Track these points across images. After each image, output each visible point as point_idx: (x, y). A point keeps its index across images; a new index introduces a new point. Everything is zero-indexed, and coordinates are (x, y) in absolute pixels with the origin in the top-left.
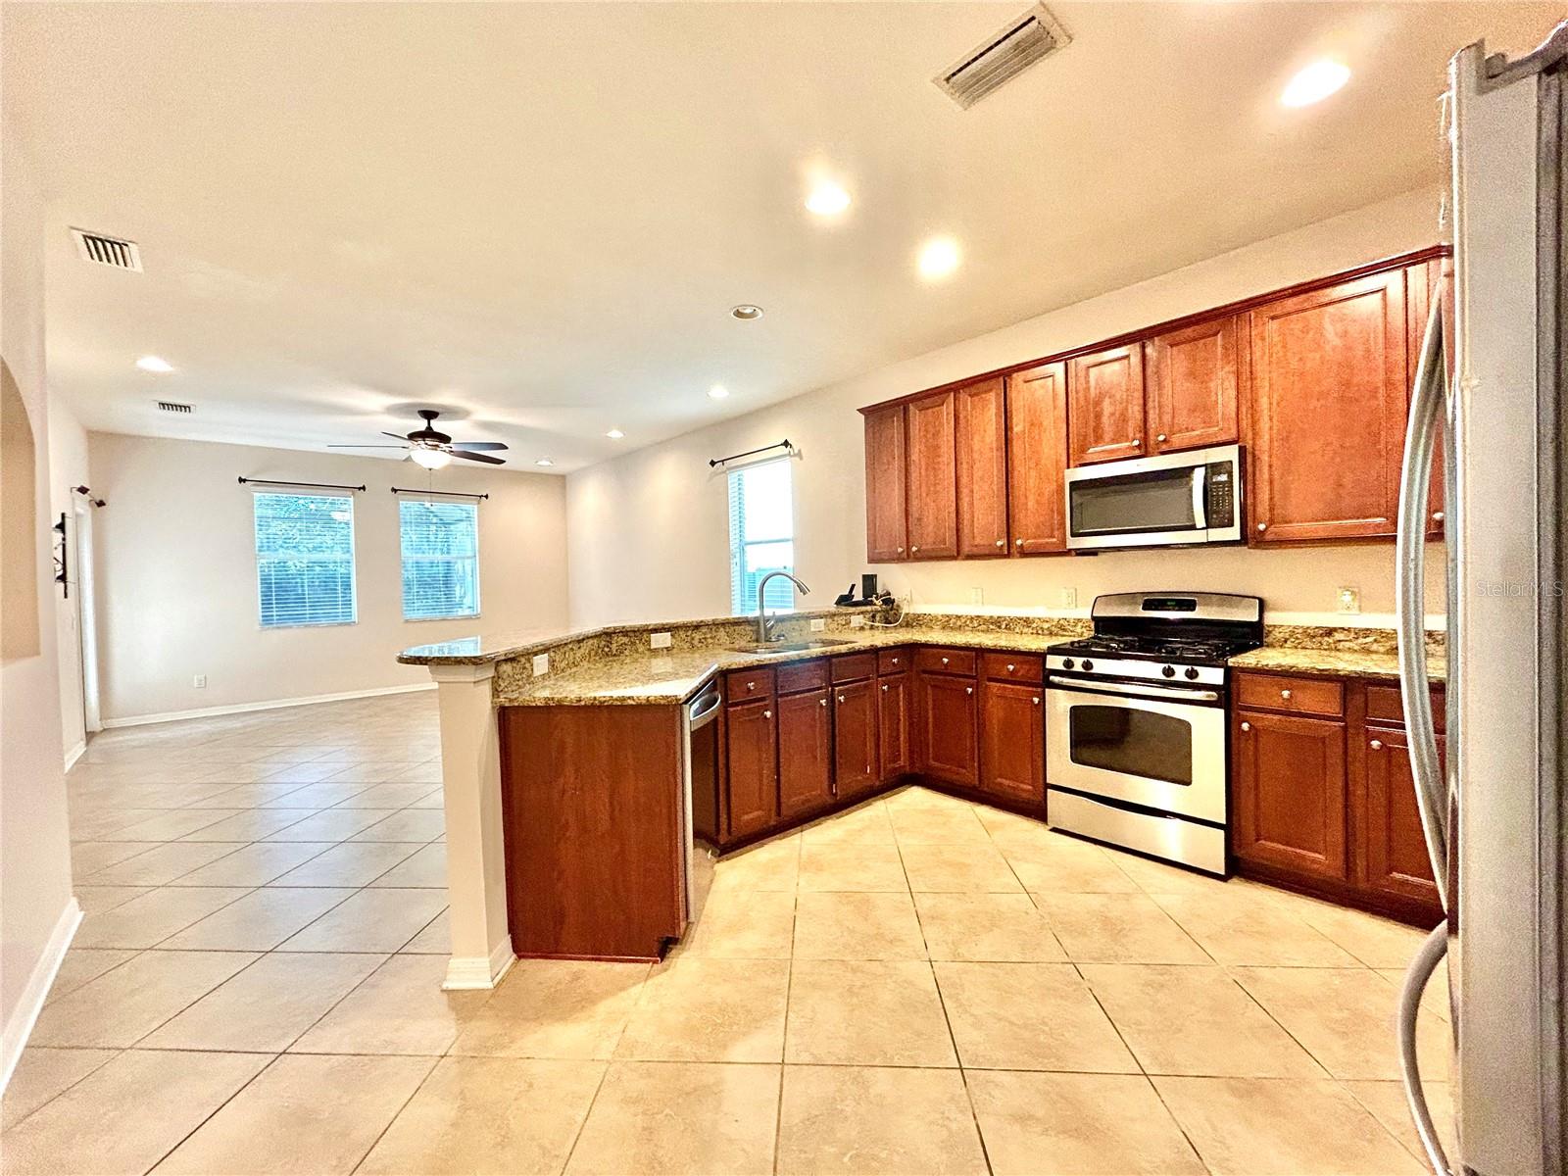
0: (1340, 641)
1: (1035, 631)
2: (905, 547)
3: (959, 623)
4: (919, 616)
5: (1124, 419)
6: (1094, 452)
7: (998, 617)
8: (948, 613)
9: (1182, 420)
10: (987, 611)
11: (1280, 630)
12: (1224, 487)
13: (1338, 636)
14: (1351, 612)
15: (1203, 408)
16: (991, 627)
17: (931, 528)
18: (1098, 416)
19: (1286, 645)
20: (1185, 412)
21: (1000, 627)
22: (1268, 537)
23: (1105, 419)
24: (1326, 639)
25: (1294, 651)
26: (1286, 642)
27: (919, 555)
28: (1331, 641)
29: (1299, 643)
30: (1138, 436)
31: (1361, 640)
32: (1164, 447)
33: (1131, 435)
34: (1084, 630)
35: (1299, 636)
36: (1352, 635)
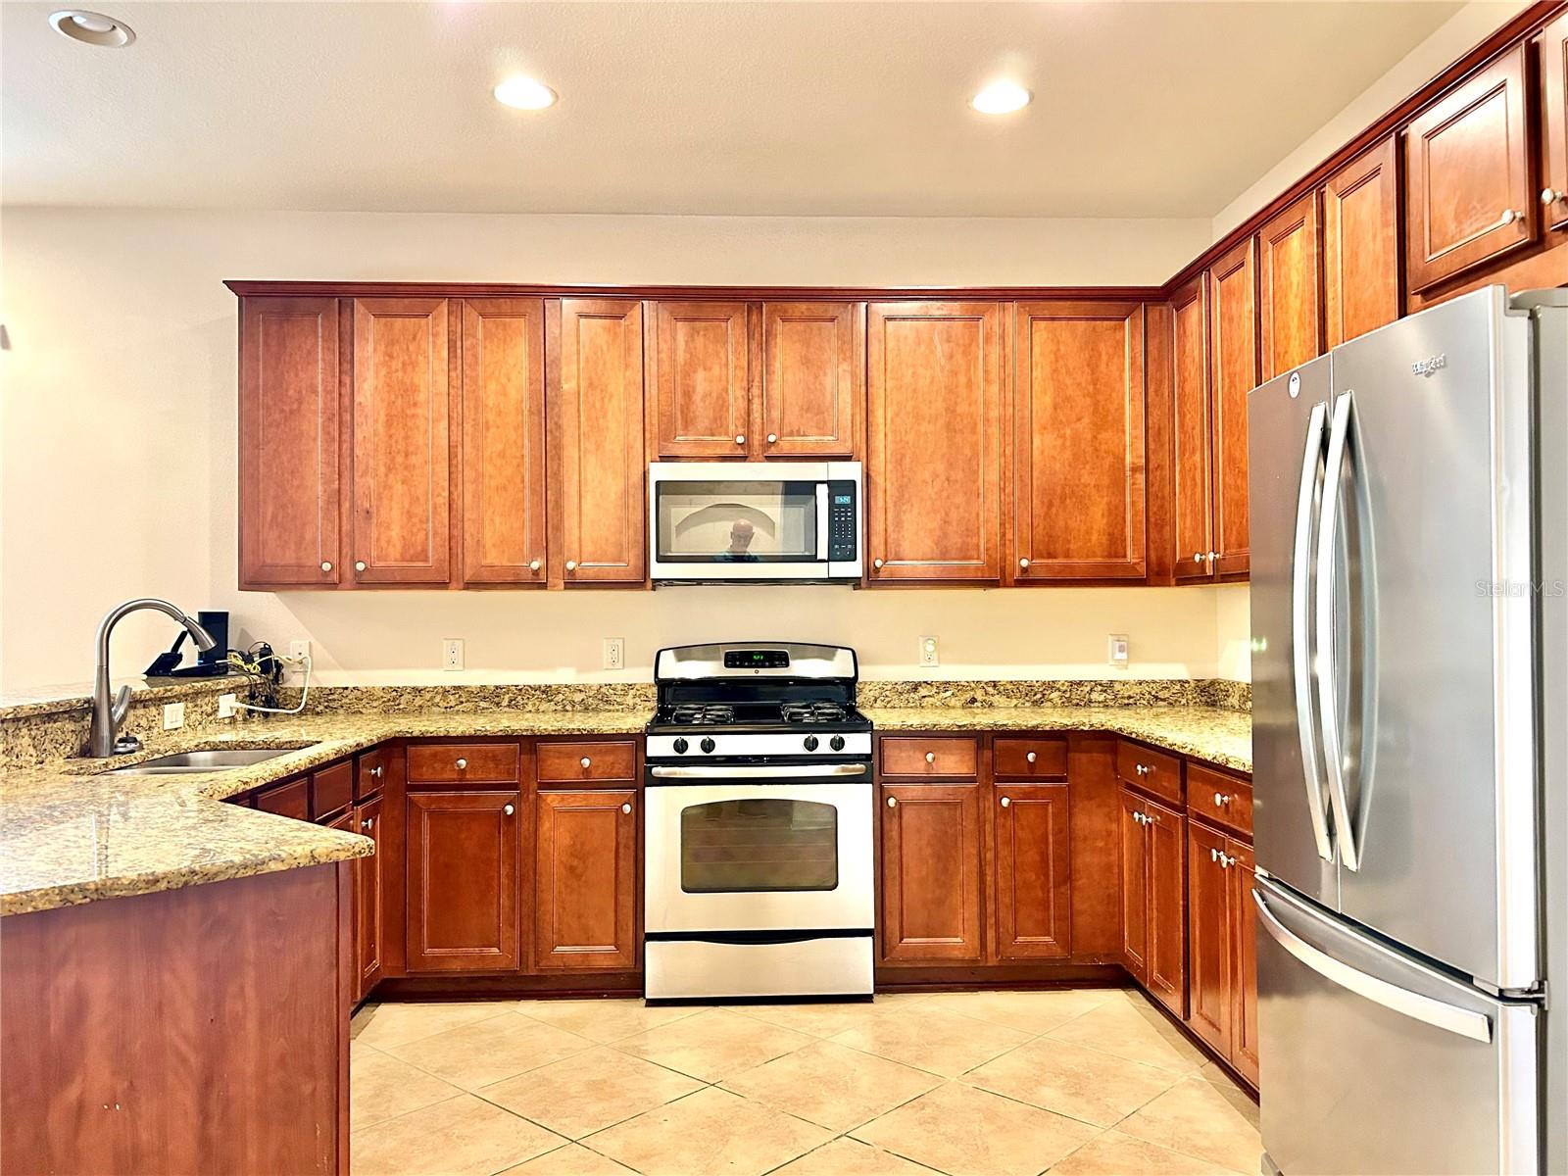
0: (924, 697)
1: (559, 708)
2: (336, 562)
3: (418, 701)
4: (332, 691)
5: (721, 406)
6: (682, 444)
7: (497, 687)
8: (394, 684)
9: (793, 419)
10: (474, 678)
11: (871, 687)
12: (846, 512)
13: (923, 691)
14: (932, 664)
15: (816, 410)
16: (483, 704)
17: (395, 533)
18: (688, 394)
19: (876, 705)
20: (796, 409)
21: (498, 704)
22: (883, 576)
23: (697, 398)
24: (912, 695)
25: (884, 710)
26: (875, 701)
27: (366, 578)
28: (916, 697)
29: (889, 702)
30: (741, 430)
31: (942, 695)
32: (773, 451)
33: (732, 428)
34: (638, 700)
35: (888, 693)
36: (935, 690)
